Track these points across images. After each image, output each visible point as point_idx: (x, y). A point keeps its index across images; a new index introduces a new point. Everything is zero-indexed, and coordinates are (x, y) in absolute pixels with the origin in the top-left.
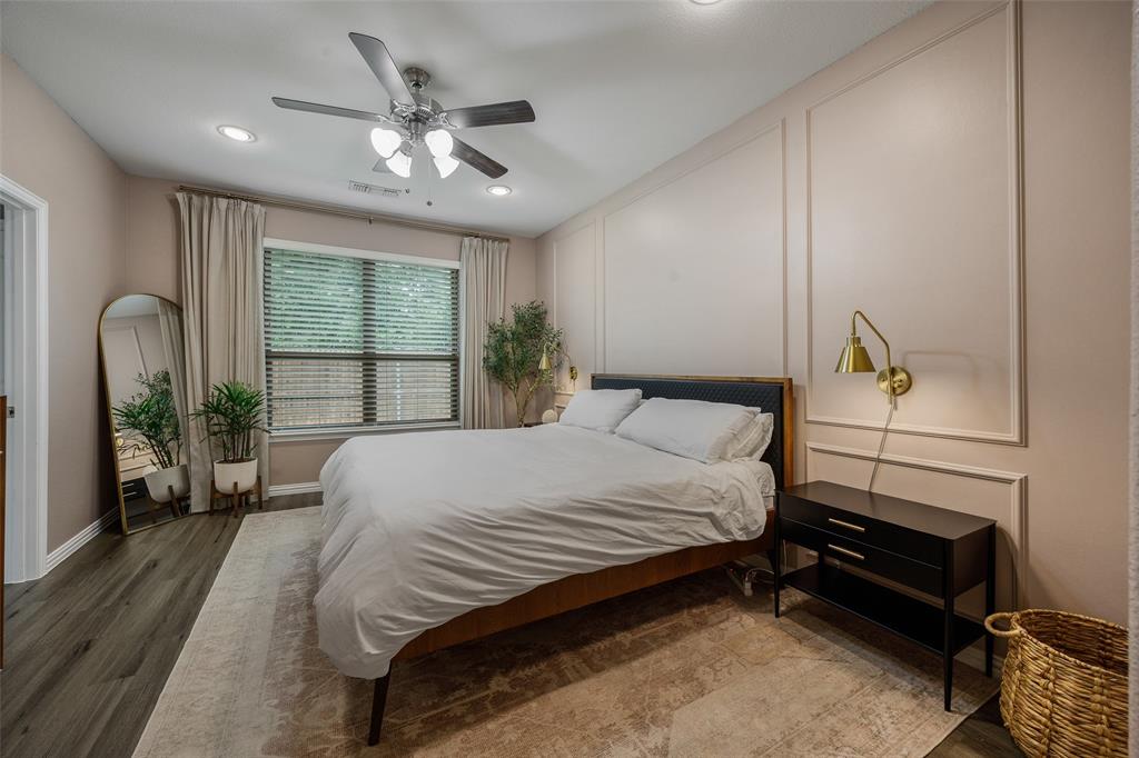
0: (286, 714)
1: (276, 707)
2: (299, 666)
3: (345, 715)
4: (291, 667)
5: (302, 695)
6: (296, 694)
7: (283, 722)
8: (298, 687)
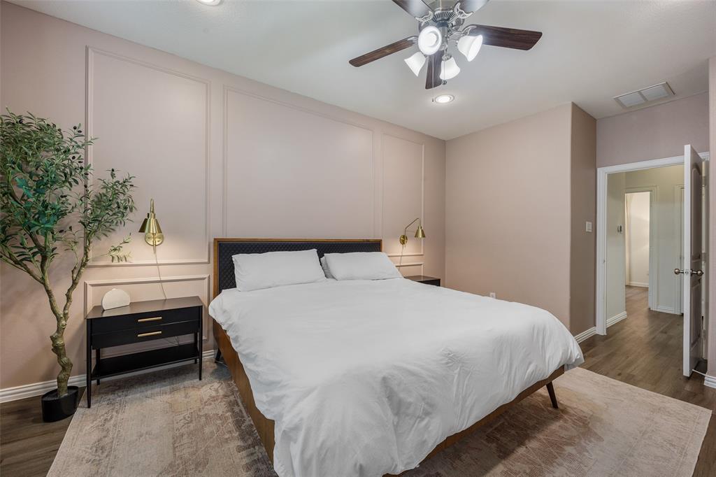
0: (584, 444)
1: (588, 452)
2: (559, 460)
3: (557, 421)
4: (565, 464)
5: (571, 445)
6: (572, 447)
7: (587, 442)
8: (569, 449)
